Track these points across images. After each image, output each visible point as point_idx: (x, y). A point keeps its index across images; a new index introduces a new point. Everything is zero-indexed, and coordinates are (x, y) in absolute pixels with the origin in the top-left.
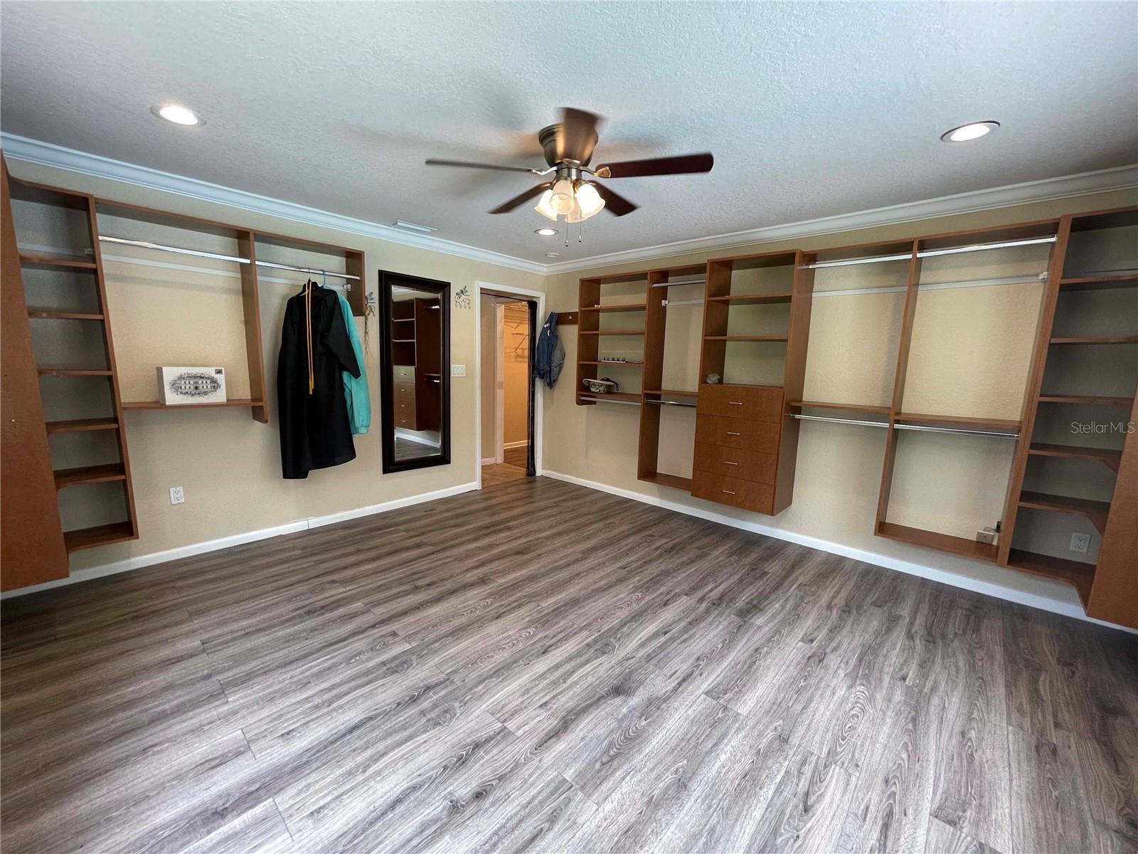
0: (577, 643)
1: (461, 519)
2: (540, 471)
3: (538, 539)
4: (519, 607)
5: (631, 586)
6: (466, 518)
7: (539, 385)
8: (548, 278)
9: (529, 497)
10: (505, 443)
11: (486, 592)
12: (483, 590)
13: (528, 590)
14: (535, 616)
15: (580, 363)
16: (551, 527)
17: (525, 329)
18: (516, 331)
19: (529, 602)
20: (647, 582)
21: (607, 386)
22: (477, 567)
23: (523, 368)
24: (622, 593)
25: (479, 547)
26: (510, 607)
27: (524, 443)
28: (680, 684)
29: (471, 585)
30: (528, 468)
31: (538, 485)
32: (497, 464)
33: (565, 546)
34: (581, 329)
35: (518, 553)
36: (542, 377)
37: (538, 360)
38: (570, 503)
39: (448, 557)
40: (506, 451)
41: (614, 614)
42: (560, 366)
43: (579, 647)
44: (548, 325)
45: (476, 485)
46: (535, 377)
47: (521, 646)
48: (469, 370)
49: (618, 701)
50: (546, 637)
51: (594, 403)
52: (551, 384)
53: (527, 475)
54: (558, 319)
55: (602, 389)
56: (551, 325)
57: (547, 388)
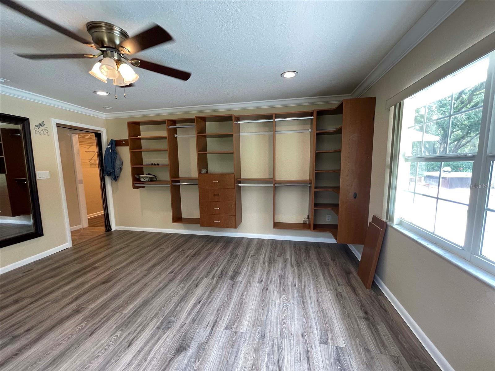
0: (150, 329)
1: (56, 271)
2: (114, 227)
3: (117, 269)
4: (107, 320)
5: (178, 281)
6: (60, 269)
7: (108, 180)
8: (107, 120)
9: (109, 245)
10: (88, 214)
11: (80, 319)
12: (77, 318)
13: (113, 306)
14: (120, 322)
15: (133, 166)
16: (125, 260)
17: (95, 149)
18: (89, 150)
19: (114, 314)
20: (185, 277)
21: (150, 178)
22: (71, 303)
23: (96, 171)
24: (173, 287)
25: (72, 288)
26: (100, 323)
27: (101, 213)
28: (212, 329)
29: (68, 318)
30: (106, 227)
31: (114, 236)
32: (83, 228)
33: (135, 269)
34: (130, 149)
35: (104, 283)
36: (109, 175)
37: (106, 166)
38: (136, 243)
39: (46, 302)
40: (89, 219)
41: (171, 301)
42: (121, 169)
43: (153, 331)
44: (110, 146)
45: (68, 244)
46: (105, 176)
47: (111, 348)
48: (53, 174)
49: (181, 357)
50: (129, 334)
51: (144, 187)
52: (116, 178)
53: (106, 231)
54: (116, 144)
55: (147, 179)
56: (112, 146)
57: (114, 181)
